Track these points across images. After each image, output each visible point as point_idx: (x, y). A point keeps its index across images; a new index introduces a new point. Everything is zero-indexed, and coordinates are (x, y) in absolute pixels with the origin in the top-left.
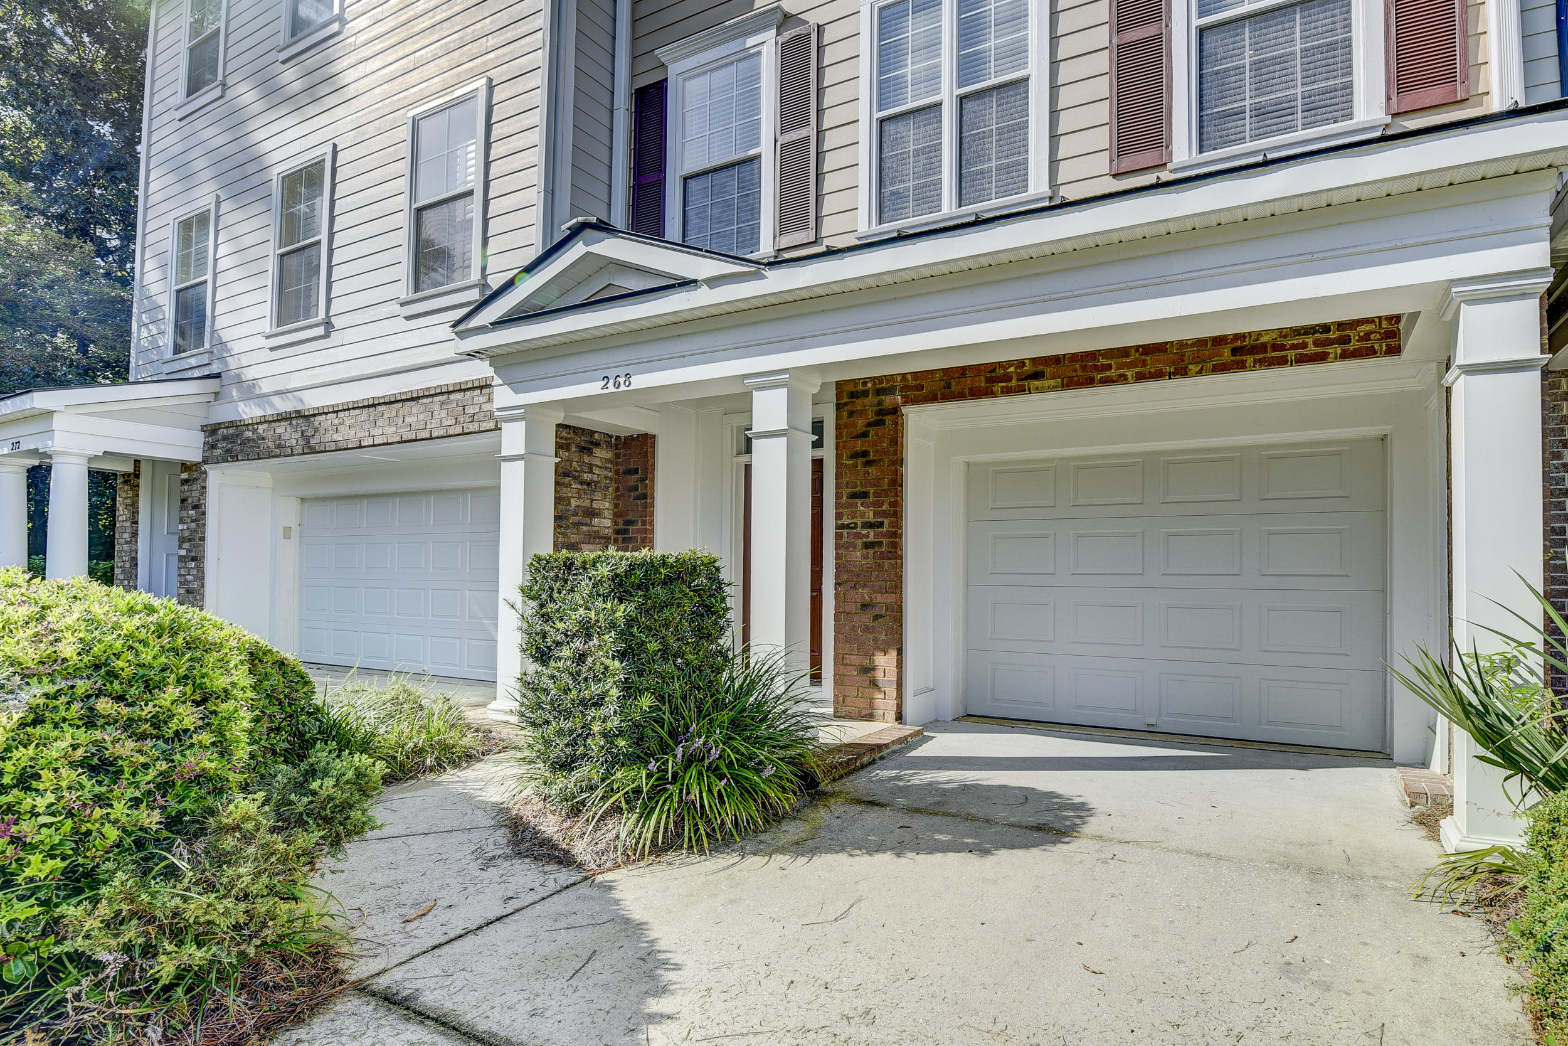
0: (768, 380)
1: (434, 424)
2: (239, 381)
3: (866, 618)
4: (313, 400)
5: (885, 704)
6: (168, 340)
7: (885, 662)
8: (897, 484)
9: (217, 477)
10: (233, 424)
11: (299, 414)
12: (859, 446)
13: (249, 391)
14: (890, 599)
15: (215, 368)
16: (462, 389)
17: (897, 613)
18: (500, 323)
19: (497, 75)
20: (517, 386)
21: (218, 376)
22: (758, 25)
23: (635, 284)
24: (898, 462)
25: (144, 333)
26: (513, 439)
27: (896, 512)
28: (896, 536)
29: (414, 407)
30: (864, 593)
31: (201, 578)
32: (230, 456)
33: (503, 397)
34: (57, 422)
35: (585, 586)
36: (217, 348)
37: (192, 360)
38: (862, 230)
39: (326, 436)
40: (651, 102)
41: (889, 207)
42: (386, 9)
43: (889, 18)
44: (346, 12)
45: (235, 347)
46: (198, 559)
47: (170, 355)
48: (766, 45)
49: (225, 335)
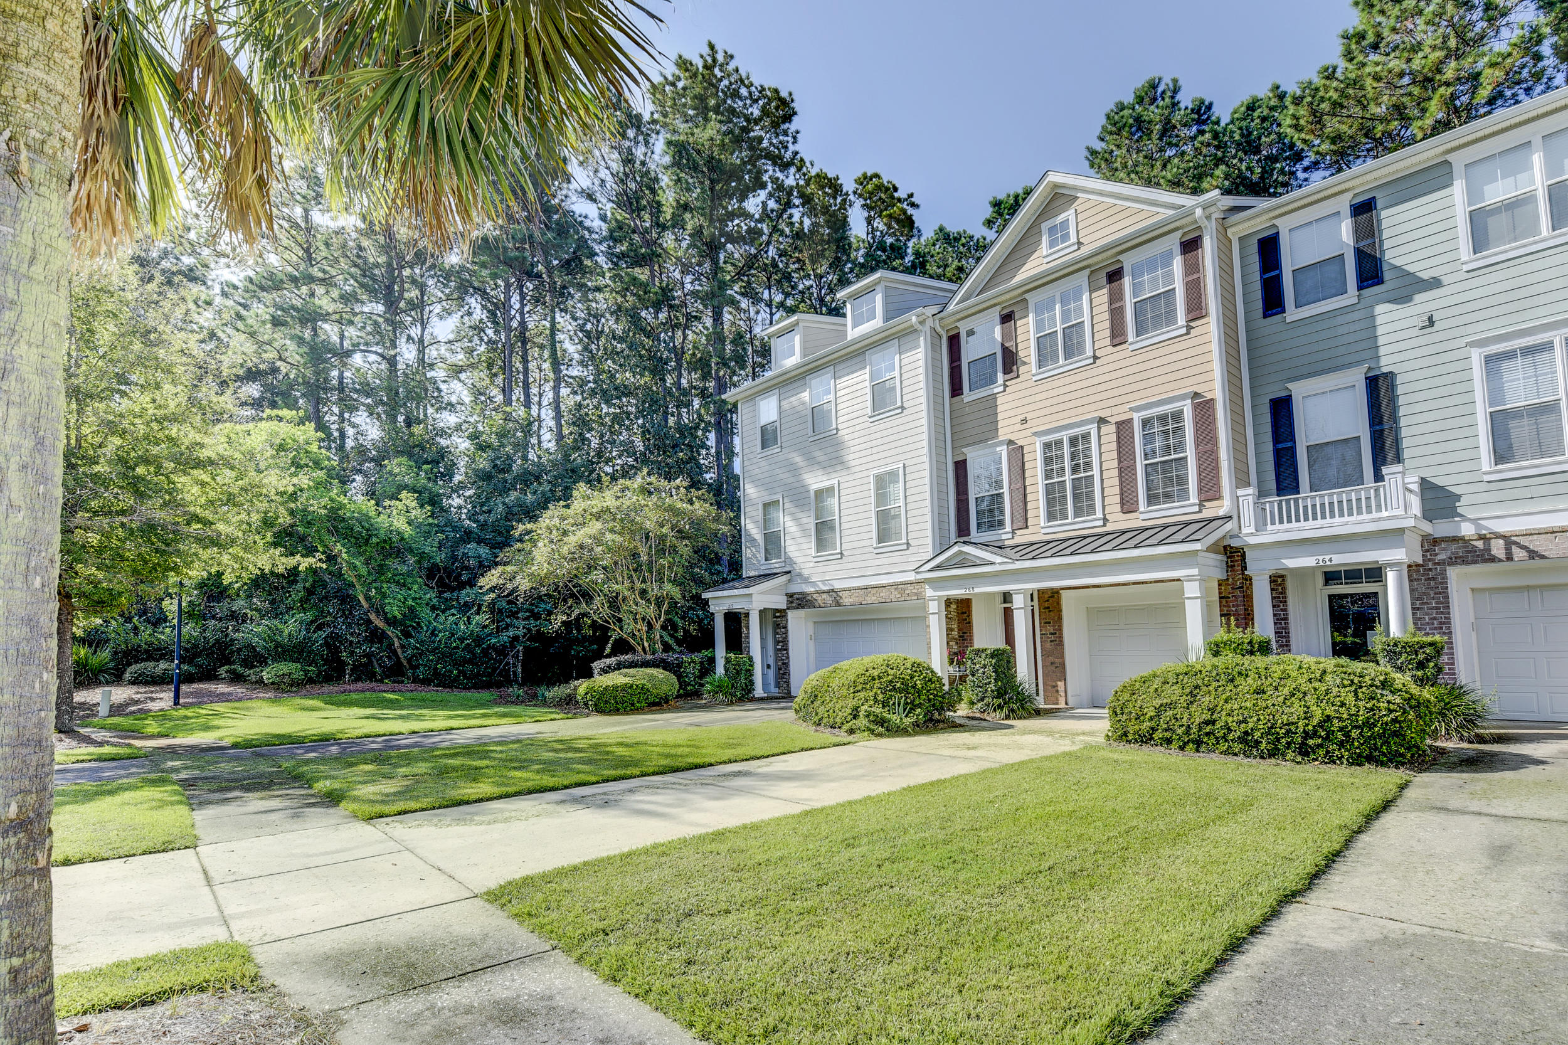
0: (1018, 592)
1: (892, 596)
2: (800, 575)
3: (1053, 668)
4: (837, 585)
5: (1062, 700)
6: (761, 556)
7: (1061, 684)
8: (1060, 618)
9: (791, 614)
10: (802, 593)
11: (833, 591)
12: (1046, 605)
13: (806, 580)
14: (1060, 660)
15: (787, 569)
16: (903, 584)
17: (1063, 666)
18: (932, 570)
19: (907, 463)
20: (935, 589)
21: (789, 572)
22: (1001, 443)
23: (978, 562)
24: (1060, 611)
25: (749, 551)
26: (933, 607)
27: (1060, 629)
28: (1061, 637)
29: (884, 590)
30: (1051, 659)
31: (788, 658)
32: (800, 606)
33: (929, 592)
34: (754, 598)
35: (983, 656)
36: (789, 561)
37: (775, 564)
38: (1042, 524)
39: (846, 600)
40: (961, 467)
41: (1051, 516)
42: (858, 428)
43: (1047, 446)
44: (840, 427)
45: (797, 560)
46: (786, 650)
47: (763, 561)
48: (1003, 450)
49: (791, 555)
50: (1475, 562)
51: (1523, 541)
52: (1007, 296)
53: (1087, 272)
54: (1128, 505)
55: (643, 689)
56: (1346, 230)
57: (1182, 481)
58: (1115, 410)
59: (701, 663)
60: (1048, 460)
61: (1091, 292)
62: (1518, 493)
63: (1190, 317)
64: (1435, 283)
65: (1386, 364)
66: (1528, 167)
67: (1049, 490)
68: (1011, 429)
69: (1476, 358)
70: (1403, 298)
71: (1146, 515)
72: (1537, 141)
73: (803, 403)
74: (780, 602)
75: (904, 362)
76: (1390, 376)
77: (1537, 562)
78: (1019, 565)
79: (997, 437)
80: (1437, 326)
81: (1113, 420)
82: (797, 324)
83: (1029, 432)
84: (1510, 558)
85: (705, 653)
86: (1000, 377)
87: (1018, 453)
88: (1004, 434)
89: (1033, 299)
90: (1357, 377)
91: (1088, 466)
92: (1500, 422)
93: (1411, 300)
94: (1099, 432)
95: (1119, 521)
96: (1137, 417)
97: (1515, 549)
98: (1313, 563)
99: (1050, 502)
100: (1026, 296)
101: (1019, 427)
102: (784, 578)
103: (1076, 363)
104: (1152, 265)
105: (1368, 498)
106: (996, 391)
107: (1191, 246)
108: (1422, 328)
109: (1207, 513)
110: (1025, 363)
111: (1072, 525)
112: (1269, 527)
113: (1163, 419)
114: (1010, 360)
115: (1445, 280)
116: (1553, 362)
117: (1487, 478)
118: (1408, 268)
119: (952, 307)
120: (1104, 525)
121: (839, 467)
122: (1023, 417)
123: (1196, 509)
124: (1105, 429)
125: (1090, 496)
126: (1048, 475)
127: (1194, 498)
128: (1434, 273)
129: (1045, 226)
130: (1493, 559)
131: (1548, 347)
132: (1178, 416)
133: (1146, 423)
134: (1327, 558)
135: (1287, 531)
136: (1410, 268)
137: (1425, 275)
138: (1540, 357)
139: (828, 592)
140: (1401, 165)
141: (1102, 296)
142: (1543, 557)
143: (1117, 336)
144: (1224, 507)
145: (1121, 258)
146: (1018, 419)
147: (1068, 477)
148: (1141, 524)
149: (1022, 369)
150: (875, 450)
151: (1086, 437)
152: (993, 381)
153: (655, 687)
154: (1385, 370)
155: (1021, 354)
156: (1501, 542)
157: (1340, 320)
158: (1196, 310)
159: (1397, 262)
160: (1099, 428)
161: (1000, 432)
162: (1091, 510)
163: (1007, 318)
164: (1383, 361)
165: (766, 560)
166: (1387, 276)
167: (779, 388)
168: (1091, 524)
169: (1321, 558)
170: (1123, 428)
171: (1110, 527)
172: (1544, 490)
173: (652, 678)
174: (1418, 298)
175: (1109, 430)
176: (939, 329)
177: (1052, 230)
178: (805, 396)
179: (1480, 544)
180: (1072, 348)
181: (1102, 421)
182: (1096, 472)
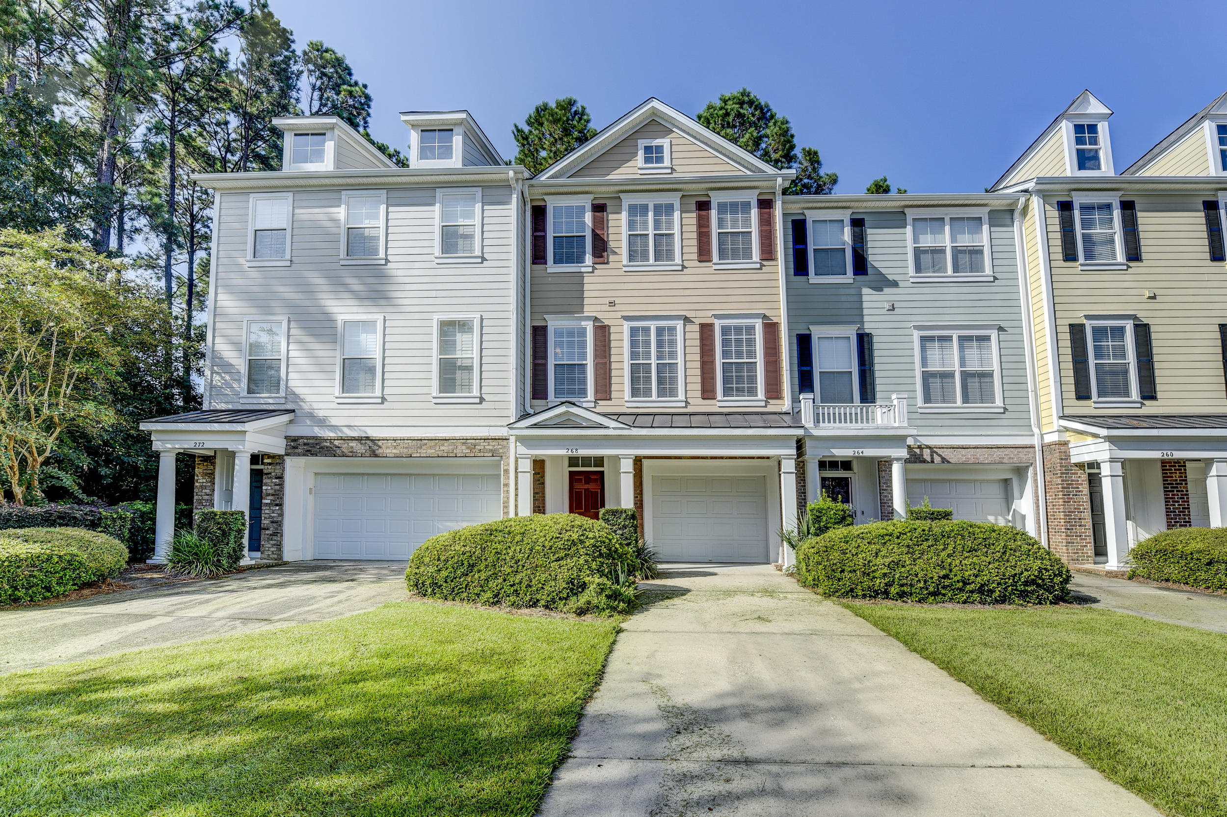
0: (626, 457)
1: (458, 451)
2: (312, 416)
4: (373, 433)
6: (241, 384)
9: (289, 462)
10: (314, 438)
11: (368, 438)
13: (322, 423)
15: (289, 407)
16: (474, 439)
17: (642, 526)
19: (485, 316)
20: (528, 447)
21: (294, 411)
22: (587, 318)
23: (585, 424)
25: (216, 377)
26: (525, 465)
27: (641, 493)
28: (642, 501)
29: (446, 443)
31: (281, 515)
32: (308, 453)
34: (247, 437)
36: (292, 396)
37: (265, 399)
38: (626, 399)
39: (387, 450)
40: (539, 334)
41: (635, 392)
42: (417, 265)
43: (634, 331)
44: (389, 258)
45: (308, 398)
46: (280, 505)
47: (245, 393)
48: (589, 326)
49: (297, 391)
50: (915, 462)
51: (939, 451)
52: (603, 189)
53: (680, 194)
54: (708, 392)
55: (72, 563)
56: (847, 235)
57: (753, 379)
58: (699, 314)
59: (133, 520)
60: (634, 344)
61: (682, 212)
62: (935, 422)
63: (765, 256)
64: (895, 284)
65: (868, 328)
66: (942, 231)
67: (634, 369)
68: (598, 308)
69: (916, 335)
70: (879, 289)
71: (721, 402)
72: (947, 220)
73: (336, 221)
74: (275, 445)
75: (486, 213)
76: (869, 335)
77: (946, 465)
78: (635, 432)
79: (583, 312)
80: (897, 311)
81: (698, 321)
82: (332, 128)
83: (619, 315)
84: (932, 462)
85: (139, 505)
86: (589, 259)
87: (603, 332)
88: (589, 310)
89: (627, 200)
90: (851, 332)
91: (673, 354)
92: (927, 377)
93: (882, 291)
94: (684, 329)
95: (699, 405)
96: (718, 324)
97: (935, 456)
98: (852, 454)
99: (634, 380)
100: (622, 195)
101: (607, 308)
102: (286, 418)
103: (664, 265)
104: (734, 207)
105: (856, 414)
106: (583, 270)
107: (765, 204)
108: (889, 310)
109: (770, 409)
110: (615, 253)
111: (653, 402)
112: (821, 424)
113: (738, 330)
114: (601, 248)
115: (901, 284)
116: (952, 347)
117: (920, 411)
118: (882, 270)
119: (544, 178)
120: (686, 407)
121: (382, 302)
122: (612, 300)
123: (763, 404)
124: (689, 327)
125: (674, 380)
126: (634, 355)
127: (761, 394)
128: (896, 278)
129: (642, 143)
130: (924, 461)
131: (949, 339)
132: (751, 329)
133: (725, 330)
134: (860, 451)
135: (839, 428)
136: (883, 271)
137: (890, 278)
138: (945, 344)
139: (359, 439)
140: (878, 204)
141: (691, 218)
142: (949, 462)
143: (704, 254)
144: (786, 404)
145: (710, 193)
146: (607, 301)
147: (653, 361)
148: (716, 409)
149: (612, 258)
150: (440, 294)
151: (672, 330)
152: (580, 259)
153: (93, 558)
154: (867, 331)
155: (612, 244)
156: (929, 451)
157: (842, 291)
158: (768, 253)
159: (876, 264)
160: (685, 325)
161: (586, 308)
162: (673, 392)
163: (599, 208)
164: (866, 325)
165: (250, 391)
166: (870, 271)
167: (294, 193)
168: (675, 404)
169: (856, 450)
170: (706, 330)
171: (690, 409)
172: (948, 422)
173: (84, 545)
174: (887, 290)
175: (694, 331)
176: (526, 194)
177: (648, 149)
178: (341, 212)
179: (918, 451)
180: (663, 253)
181: (687, 320)
182: (680, 360)
